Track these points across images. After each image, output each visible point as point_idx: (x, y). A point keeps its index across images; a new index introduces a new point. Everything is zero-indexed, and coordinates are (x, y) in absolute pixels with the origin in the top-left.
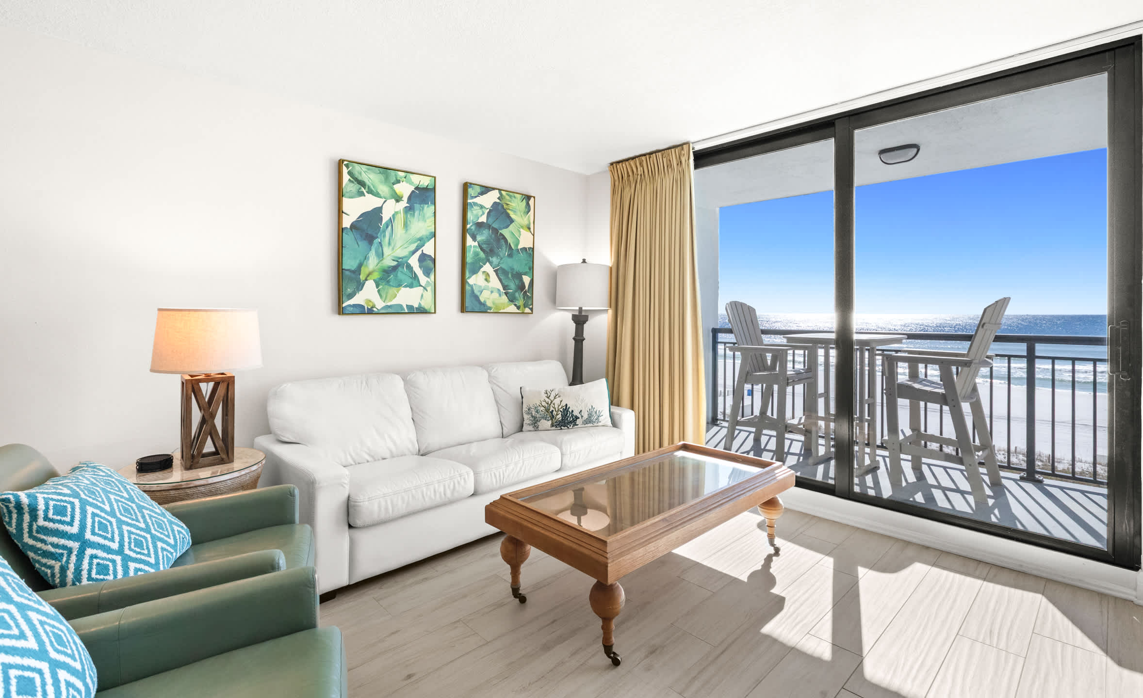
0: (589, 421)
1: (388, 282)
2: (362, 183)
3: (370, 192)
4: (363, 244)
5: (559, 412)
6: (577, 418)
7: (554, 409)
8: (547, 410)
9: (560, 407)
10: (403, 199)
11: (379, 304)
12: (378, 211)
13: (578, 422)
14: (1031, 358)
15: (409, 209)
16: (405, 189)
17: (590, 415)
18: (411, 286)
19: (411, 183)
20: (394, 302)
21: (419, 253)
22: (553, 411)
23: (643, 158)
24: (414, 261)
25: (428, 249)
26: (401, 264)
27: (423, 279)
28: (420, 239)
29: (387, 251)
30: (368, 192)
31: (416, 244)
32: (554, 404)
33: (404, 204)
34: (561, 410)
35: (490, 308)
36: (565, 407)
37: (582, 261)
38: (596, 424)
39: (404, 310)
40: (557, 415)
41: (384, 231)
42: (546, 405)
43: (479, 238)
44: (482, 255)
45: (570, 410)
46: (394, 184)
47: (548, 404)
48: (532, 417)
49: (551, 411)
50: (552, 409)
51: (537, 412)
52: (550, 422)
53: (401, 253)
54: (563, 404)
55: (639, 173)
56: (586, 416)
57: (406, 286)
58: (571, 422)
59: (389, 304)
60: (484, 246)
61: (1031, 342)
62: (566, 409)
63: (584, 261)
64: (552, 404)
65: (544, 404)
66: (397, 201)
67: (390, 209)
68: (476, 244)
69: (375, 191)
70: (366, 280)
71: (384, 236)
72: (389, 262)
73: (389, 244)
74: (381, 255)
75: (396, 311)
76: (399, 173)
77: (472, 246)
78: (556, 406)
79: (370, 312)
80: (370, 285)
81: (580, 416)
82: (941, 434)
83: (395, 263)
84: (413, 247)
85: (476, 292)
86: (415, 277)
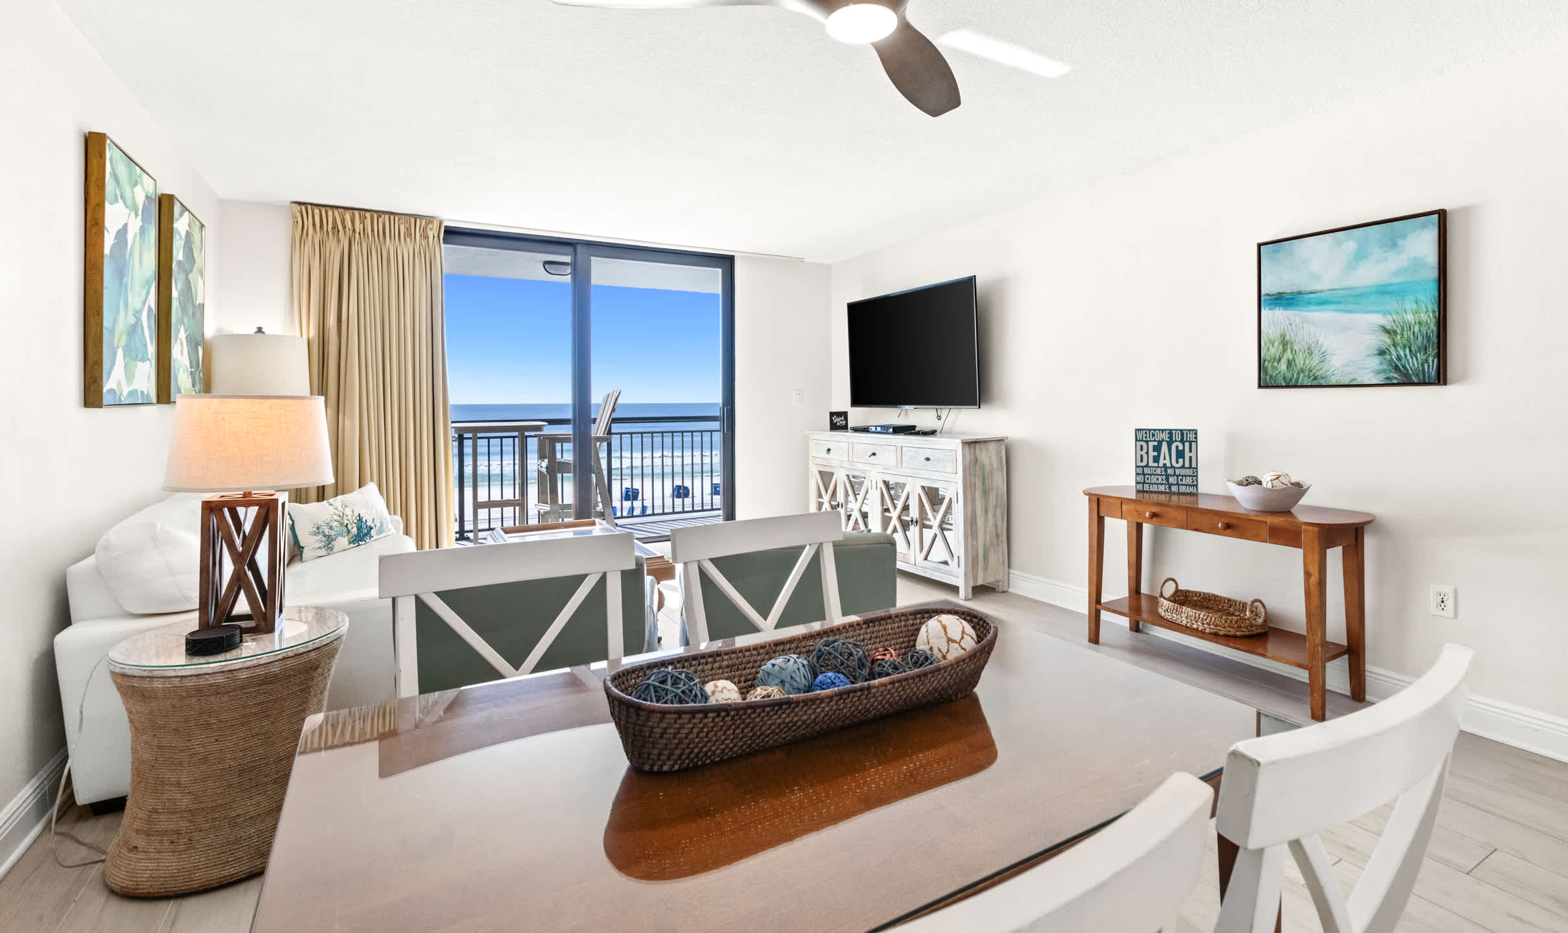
0: (380, 531)
5: (354, 525)
6: (371, 528)
7: (348, 522)
8: (341, 524)
9: (354, 518)
13: (372, 532)
17: (382, 523)
22: (347, 524)
32: (347, 516)
34: (355, 521)
36: (358, 518)
38: (387, 534)
40: (353, 528)
42: (339, 518)
45: (364, 520)
47: (340, 516)
48: (325, 536)
49: (345, 524)
50: (346, 522)
51: (331, 528)
52: (346, 539)
56: (378, 525)
58: (366, 535)
62: (360, 520)
63: (260, 330)
64: (345, 517)
65: (336, 517)
78: (350, 518)
81: (373, 526)
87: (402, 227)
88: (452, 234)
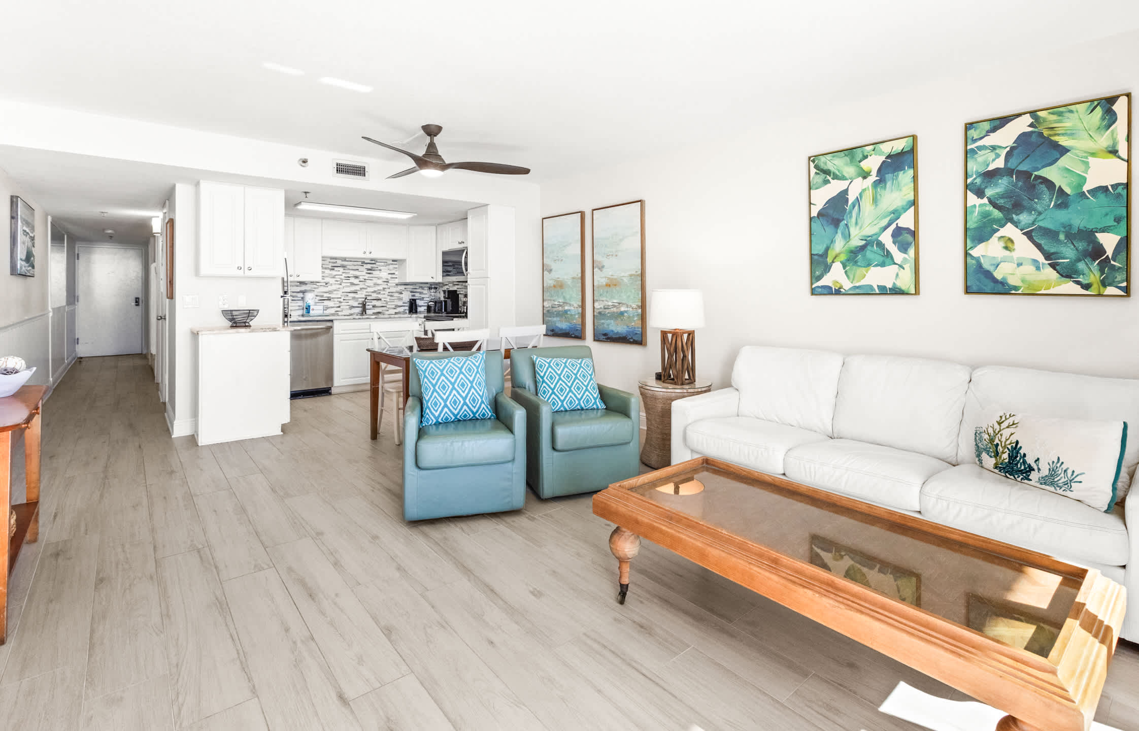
0: (1050, 480)
1: (856, 262)
2: (827, 172)
3: (836, 177)
4: (830, 229)
5: (1006, 450)
6: (1031, 468)
7: (999, 443)
8: (991, 440)
9: (1008, 442)
10: (871, 174)
11: (847, 285)
12: (846, 192)
13: (1034, 476)
15: (881, 181)
16: (873, 163)
17: (1053, 472)
18: (883, 265)
19: (881, 153)
20: (863, 282)
21: (893, 226)
22: (997, 445)
24: (886, 238)
25: (906, 221)
26: (871, 242)
27: (898, 256)
28: (893, 212)
29: (854, 231)
30: (833, 179)
31: (888, 219)
32: (1001, 435)
33: (873, 178)
34: (1009, 447)
35: (1016, 288)
36: (1014, 445)
38: (1060, 492)
39: (875, 290)
40: (1003, 453)
41: (851, 212)
42: (992, 433)
43: (989, 192)
44: (997, 214)
45: (1022, 452)
46: (860, 162)
47: (994, 432)
49: (995, 443)
50: (997, 441)
51: (982, 439)
52: (993, 461)
53: (869, 231)
54: (1013, 439)
56: (1045, 472)
57: (876, 265)
58: (1021, 472)
59: (857, 285)
60: (1001, 202)
62: (1015, 450)
64: (999, 435)
65: (991, 431)
66: (865, 178)
67: (856, 188)
68: (985, 201)
69: (840, 175)
70: (833, 262)
71: (851, 217)
72: (856, 242)
73: (856, 223)
74: (847, 236)
75: (867, 292)
76: (866, 148)
77: (977, 205)
78: (1003, 440)
79: (838, 292)
80: (837, 267)
81: (1035, 467)
83: (864, 242)
84: (885, 222)
85: (986, 265)
86: (888, 254)
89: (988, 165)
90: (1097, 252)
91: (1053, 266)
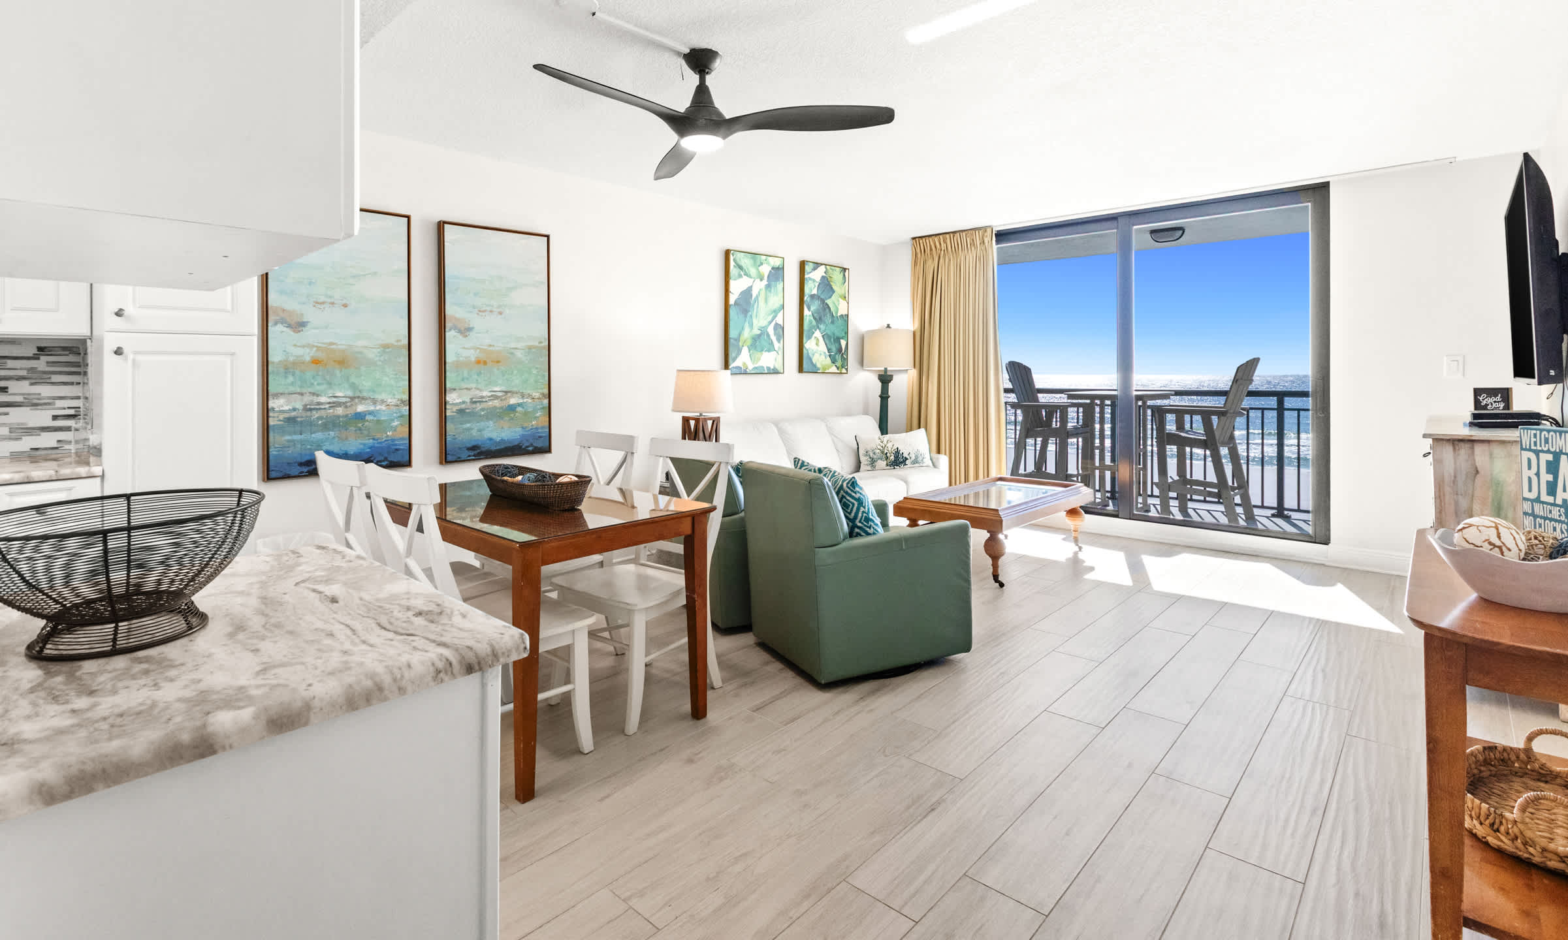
0: (915, 462)
1: (756, 347)
2: (740, 267)
3: (746, 274)
4: (741, 316)
5: (892, 454)
6: (906, 459)
8: (882, 452)
9: (892, 451)
10: (764, 278)
11: (750, 366)
12: (750, 289)
13: (907, 462)
14: (1281, 409)
15: (768, 286)
16: (766, 270)
17: (917, 457)
18: (769, 351)
19: (768, 264)
20: (759, 364)
21: (774, 323)
22: (887, 453)
23: (948, 236)
24: (771, 330)
25: (779, 320)
26: (763, 333)
27: (777, 345)
28: (775, 311)
29: (755, 321)
30: (745, 275)
31: (772, 316)
32: (888, 448)
33: (765, 282)
35: (819, 369)
36: (896, 450)
37: (886, 326)
38: (921, 465)
39: (764, 370)
40: (890, 456)
41: (753, 306)
43: (812, 309)
44: (814, 323)
45: (901, 452)
46: (759, 266)
47: (882, 447)
48: (870, 458)
49: (885, 453)
50: (886, 451)
51: (874, 453)
52: (885, 463)
53: (763, 323)
54: (895, 447)
55: (943, 249)
56: (913, 458)
57: (766, 351)
58: (902, 462)
59: (756, 366)
60: (815, 315)
61: (1281, 396)
62: (898, 451)
63: (888, 326)
64: (886, 447)
65: (879, 447)
66: (761, 280)
67: (759, 286)
68: (810, 313)
69: (748, 273)
70: (743, 346)
71: (753, 310)
72: (756, 332)
73: (756, 316)
74: (751, 326)
75: (759, 372)
76: (762, 256)
77: (807, 315)
78: (890, 449)
79: (745, 373)
80: (745, 350)
81: (909, 458)
82: (1205, 479)
83: (759, 332)
84: (770, 318)
85: (810, 355)
86: (772, 343)
87: (968, 239)
88: (1002, 236)
89: (812, 291)
90: (840, 350)
91: (830, 356)
